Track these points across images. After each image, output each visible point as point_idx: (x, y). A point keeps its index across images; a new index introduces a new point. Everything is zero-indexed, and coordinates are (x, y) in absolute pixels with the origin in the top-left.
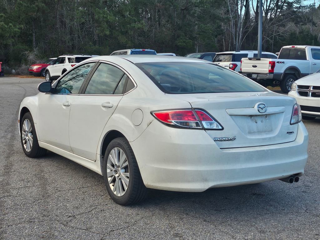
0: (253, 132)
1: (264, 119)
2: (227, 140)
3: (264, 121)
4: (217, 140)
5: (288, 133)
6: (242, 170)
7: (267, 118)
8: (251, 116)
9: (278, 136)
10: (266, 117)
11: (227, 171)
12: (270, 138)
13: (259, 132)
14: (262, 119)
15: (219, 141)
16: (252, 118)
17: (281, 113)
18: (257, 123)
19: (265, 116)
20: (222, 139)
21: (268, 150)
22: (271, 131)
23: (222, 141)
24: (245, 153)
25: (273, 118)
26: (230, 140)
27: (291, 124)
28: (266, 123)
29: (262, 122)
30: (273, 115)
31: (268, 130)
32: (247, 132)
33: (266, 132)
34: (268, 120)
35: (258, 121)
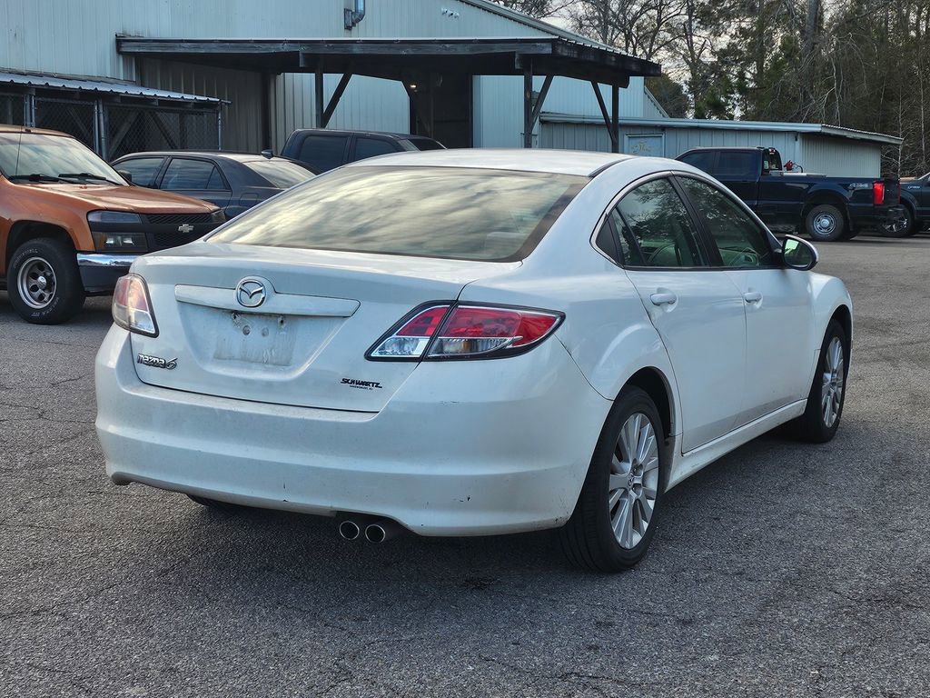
0: (227, 355)
1: (272, 327)
2: (158, 366)
3: (271, 332)
4: (141, 359)
5: (345, 381)
7: (285, 325)
8: (236, 312)
9: (300, 381)
10: (282, 322)
12: (269, 385)
13: (246, 360)
14: (266, 326)
15: (144, 363)
16: (238, 318)
17: (336, 319)
18: (246, 333)
19: (280, 320)
20: (150, 360)
21: (223, 412)
22: (285, 364)
23: (149, 365)
24: (165, 405)
25: (303, 329)
26: (164, 366)
27: (368, 357)
28: (275, 339)
29: (264, 335)
30: (309, 320)
31: (274, 361)
32: (211, 355)
33: (267, 366)
34: (284, 333)
35: (251, 330)
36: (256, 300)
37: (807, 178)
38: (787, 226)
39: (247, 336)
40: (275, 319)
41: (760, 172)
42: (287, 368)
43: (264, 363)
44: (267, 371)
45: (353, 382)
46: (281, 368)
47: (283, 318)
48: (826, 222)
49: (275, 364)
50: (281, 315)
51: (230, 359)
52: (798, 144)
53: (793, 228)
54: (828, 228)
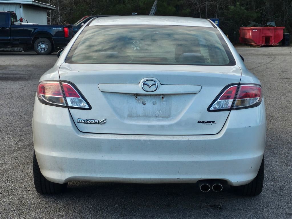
0: (135, 115)
1: (158, 101)
2: (94, 123)
3: (158, 103)
4: (80, 121)
5: (200, 122)
6: (103, 162)
8: (137, 95)
9: (178, 124)
10: (163, 98)
11: (83, 161)
12: (162, 127)
13: (146, 116)
14: (154, 100)
15: (83, 123)
16: (138, 98)
17: (191, 95)
18: (144, 104)
19: (161, 97)
20: (87, 121)
22: (168, 116)
23: (87, 123)
24: (109, 141)
25: (174, 101)
26: (98, 123)
28: (160, 105)
29: (154, 104)
30: (177, 96)
31: (162, 116)
32: (126, 115)
33: (158, 118)
34: (165, 103)
35: (147, 103)
36: (153, 88)
37: (33, 26)
38: (19, 48)
39: (145, 105)
40: (159, 97)
41: (10, 23)
42: (169, 118)
43: (157, 117)
44: (159, 120)
45: (203, 122)
46: (166, 119)
47: (163, 96)
48: (43, 46)
49: (162, 117)
50: (163, 94)
51: (137, 117)
52: (22, 9)
53: (22, 49)
54: (44, 49)
